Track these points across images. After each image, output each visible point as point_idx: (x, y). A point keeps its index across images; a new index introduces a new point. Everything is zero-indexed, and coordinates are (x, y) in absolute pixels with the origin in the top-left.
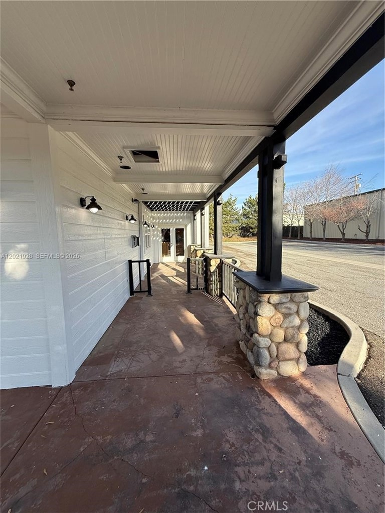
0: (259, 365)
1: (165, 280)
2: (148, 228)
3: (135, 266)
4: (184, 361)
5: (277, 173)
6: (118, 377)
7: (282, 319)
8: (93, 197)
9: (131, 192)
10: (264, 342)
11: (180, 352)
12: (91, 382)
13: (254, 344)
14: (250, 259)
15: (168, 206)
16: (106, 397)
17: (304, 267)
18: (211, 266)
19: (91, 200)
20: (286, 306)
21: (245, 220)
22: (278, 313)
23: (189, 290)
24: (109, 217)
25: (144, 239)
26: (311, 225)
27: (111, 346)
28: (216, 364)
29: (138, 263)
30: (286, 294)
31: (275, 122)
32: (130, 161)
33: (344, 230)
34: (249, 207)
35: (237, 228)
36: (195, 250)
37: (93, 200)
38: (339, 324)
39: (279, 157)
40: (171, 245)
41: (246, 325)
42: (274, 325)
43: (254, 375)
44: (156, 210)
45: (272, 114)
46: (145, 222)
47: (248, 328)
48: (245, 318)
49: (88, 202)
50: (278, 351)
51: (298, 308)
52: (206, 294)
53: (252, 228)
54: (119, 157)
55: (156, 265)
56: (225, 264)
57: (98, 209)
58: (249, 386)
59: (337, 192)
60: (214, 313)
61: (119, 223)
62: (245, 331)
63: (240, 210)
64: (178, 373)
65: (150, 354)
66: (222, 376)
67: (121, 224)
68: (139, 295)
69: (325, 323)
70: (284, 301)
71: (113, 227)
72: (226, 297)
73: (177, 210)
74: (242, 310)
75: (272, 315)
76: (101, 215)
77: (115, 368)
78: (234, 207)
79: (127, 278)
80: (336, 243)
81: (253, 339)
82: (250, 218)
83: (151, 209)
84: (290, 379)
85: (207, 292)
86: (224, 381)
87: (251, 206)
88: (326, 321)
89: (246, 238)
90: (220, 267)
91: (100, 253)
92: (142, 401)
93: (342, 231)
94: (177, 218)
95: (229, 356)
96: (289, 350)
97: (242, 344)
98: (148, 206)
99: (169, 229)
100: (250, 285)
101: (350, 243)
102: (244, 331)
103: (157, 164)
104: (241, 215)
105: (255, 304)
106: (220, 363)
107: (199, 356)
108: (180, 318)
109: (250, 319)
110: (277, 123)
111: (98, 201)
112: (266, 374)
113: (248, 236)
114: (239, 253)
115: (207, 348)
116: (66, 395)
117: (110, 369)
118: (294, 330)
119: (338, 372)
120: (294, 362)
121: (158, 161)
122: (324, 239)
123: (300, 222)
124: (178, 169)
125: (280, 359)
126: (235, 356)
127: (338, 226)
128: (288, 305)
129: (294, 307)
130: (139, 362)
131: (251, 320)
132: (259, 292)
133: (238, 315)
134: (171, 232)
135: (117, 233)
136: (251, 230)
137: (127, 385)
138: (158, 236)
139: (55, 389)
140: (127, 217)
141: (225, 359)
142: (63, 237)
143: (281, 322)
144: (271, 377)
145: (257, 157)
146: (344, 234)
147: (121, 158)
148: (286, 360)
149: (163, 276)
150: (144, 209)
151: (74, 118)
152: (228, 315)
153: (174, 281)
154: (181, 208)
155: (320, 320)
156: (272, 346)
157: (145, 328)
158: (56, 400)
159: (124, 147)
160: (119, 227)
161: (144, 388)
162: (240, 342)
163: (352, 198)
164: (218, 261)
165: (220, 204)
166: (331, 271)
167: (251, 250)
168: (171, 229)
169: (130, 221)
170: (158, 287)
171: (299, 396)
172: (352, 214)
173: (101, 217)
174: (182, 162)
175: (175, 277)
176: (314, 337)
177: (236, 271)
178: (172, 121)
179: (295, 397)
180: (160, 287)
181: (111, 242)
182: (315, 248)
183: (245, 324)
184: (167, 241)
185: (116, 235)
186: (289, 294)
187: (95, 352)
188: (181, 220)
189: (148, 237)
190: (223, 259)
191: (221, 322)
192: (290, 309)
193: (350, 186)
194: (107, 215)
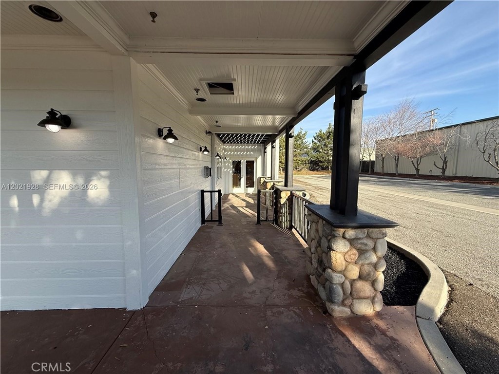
0: (332, 301)
1: (235, 210)
2: (220, 160)
3: (207, 196)
4: (254, 292)
5: (356, 104)
6: (189, 304)
7: (357, 255)
8: (170, 128)
9: (205, 124)
10: (337, 278)
11: (250, 283)
12: (163, 307)
13: (327, 280)
14: (320, 192)
15: (240, 139)
16: (177, 324)
17: (376, 202)
18: (281, 198)
19: (168, 130)
20: (362, 241)
21: (315, 154)
22: (353, 249)
23: (259, 220)
24: (184, 148)
25: (216, 170)
26: (383, 160)
27: (183, 273)
28: (286, 297)
29: (210, 193)
30: (363, 230)
31: (356, 51)
32: (206, 94)
33: (418, 165)
34: (319, 141)
35: (307, 161)
36: (265, 182)
37: (170, 130)
38: (415, 263)
39: (359, 87)
40: (241, 176)
41: (319, 259)
42: (349, 260)
43: (326, 312)
44: (228, 143)
45: (353, 42)
46: (218, 154)
47: (320, 262)
48: (317, 251)
49: (165, 132)
50: (352, 288)
51: (375, 245)
52: (275, 225)
53: (321, 162)
54: (195, 89)
55: (227, 195)
56: (296, 197)
57: (174, 140)
58: (321, 323)
59: (411, 127)
60: (283, 245)
61: (193, 154)
62: (317, 265)
63: (310, 144)
64: (247, 304)
65: (220, 283)
66: (293, 310)
67: (195, 154)
68: (210, 224)
69: (400, 261)
70: (361, 236)
71: (187, 157)
72: (296, 229)
73: (248, 143)
74: (314, 243)
75: (346, 250)
76: (177, 146)
77: (186, 294)
78: (304, 141)
79: (199, 208)
80: (409, 179)
81: (325, 275)
82: (320, 152)
83: (223, 141)
84: (364, 318)
85: (277, 224)
86: (294, 315)
87: (322, 140)
88: (401, 259)
89: (315, 172)
90: (290, 199)
91: (175, 182)
92: (212, 330)
93: (416, 167)
94: (247, 150)
95: (299, 290)
96: (365, 288)
97: (313, 278)
98: (221, 138)
99: (240, 161)
100: (323, 219)
101: (425, 179)
102: (315, 264)
103: (232, 96)
104: (311, 149)
105: (329, 238)
106: (290, 296)
107: (268, 288)
108: (250, 249)
109: (322, 253)
110: (358, 51)
111: (174, 132)
112: (339, 311)
113: (317, 170)
114: (308, 186)
115: (277, 280)
116: (140, 318)
117: (182, 296)
118: (370, 267)
119: (417, 314)
120: (369, 301)
121: (233, 94)
122: (397, 175)
123: (371, 156)
124: (252, 101)
125: (355, 297)
126: (306, 290)
127: (412, 161)
128: (365, 241)
129: (370, 244)
130: (209, 290)
131: (324, 255)
132: (334, 226)
133: (310, 248)
134: (241, 164)
135: (191, 163)
136: (321, 164)
137: (197, 312)
138: (229, 167)
139: (129, 311)
140: (201, 148)
141: (295, 293)
142: (141, 165)
143: (357, 258)
144: (344, 315)
145: (335, 87)
146: (418, 170)
147: (197, 90)
148: (360, 298)
149: (233, 207)
150: (217, 141)
151: (155, 50)
152: (297, 248)
153: (244, 211)
154: (252, 141)
155: (395, 258)
156: (346, 282)
157: (216, 257)
158: (129, 323)
159: (201, 80)
160: (193, 158)
161: (214, 317)
162: (311, 276)
163: (427, 133)
164: (289, 193)
165: (292, 137)
166: (405, 207)
167: (319, 183)
168: (242, 161)
169: (203, 152)
170: (228, 217)
171: (374, 338)
172: (428, 149)
173: (177, 148)
174: (256, 94)
175: (244, 208)
176: (389, 275)
177: (307, 204)
178: (249, 52)
179: (370, 338)
180: (230, 217)
181: (185, 171)
182: (387, 183)
183: (317, 258)
184: (237, 173)
185: (190, 165)
186: (365, 229)
187: (167, 278)
188: (252, 153)
189: (219, 169)
190: (293, 192)
191: (291, 254)
192: (366, 245)
193: (426, 121)
194: (182, 146)
